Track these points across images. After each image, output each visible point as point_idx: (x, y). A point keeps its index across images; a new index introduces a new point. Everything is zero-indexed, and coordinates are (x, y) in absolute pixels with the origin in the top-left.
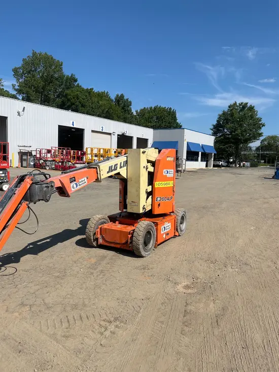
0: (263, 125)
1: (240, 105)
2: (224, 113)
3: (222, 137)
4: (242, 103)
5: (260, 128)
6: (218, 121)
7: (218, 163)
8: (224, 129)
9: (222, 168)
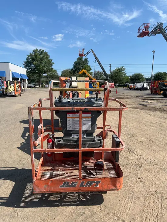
0: (53, 64)
1: (40, 51)
2: (31, 55)
3: (31, 69)
4: (41, 50)
5: (52, 65)
6: (27, 59)
7: (29, 85)
8: (31, 65)
9: (33, 88)
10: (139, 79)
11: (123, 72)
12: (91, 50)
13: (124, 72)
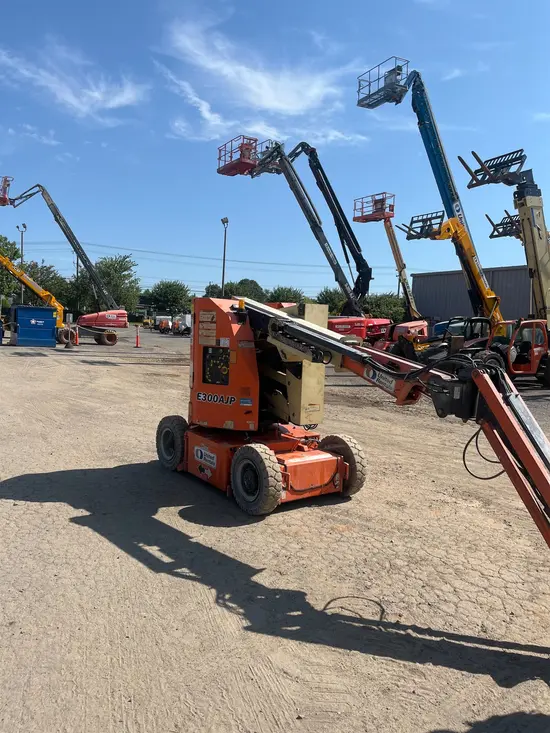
10: (175, 301)
11: (126, 273)
12: (38, 186)
13: (130, 276)
